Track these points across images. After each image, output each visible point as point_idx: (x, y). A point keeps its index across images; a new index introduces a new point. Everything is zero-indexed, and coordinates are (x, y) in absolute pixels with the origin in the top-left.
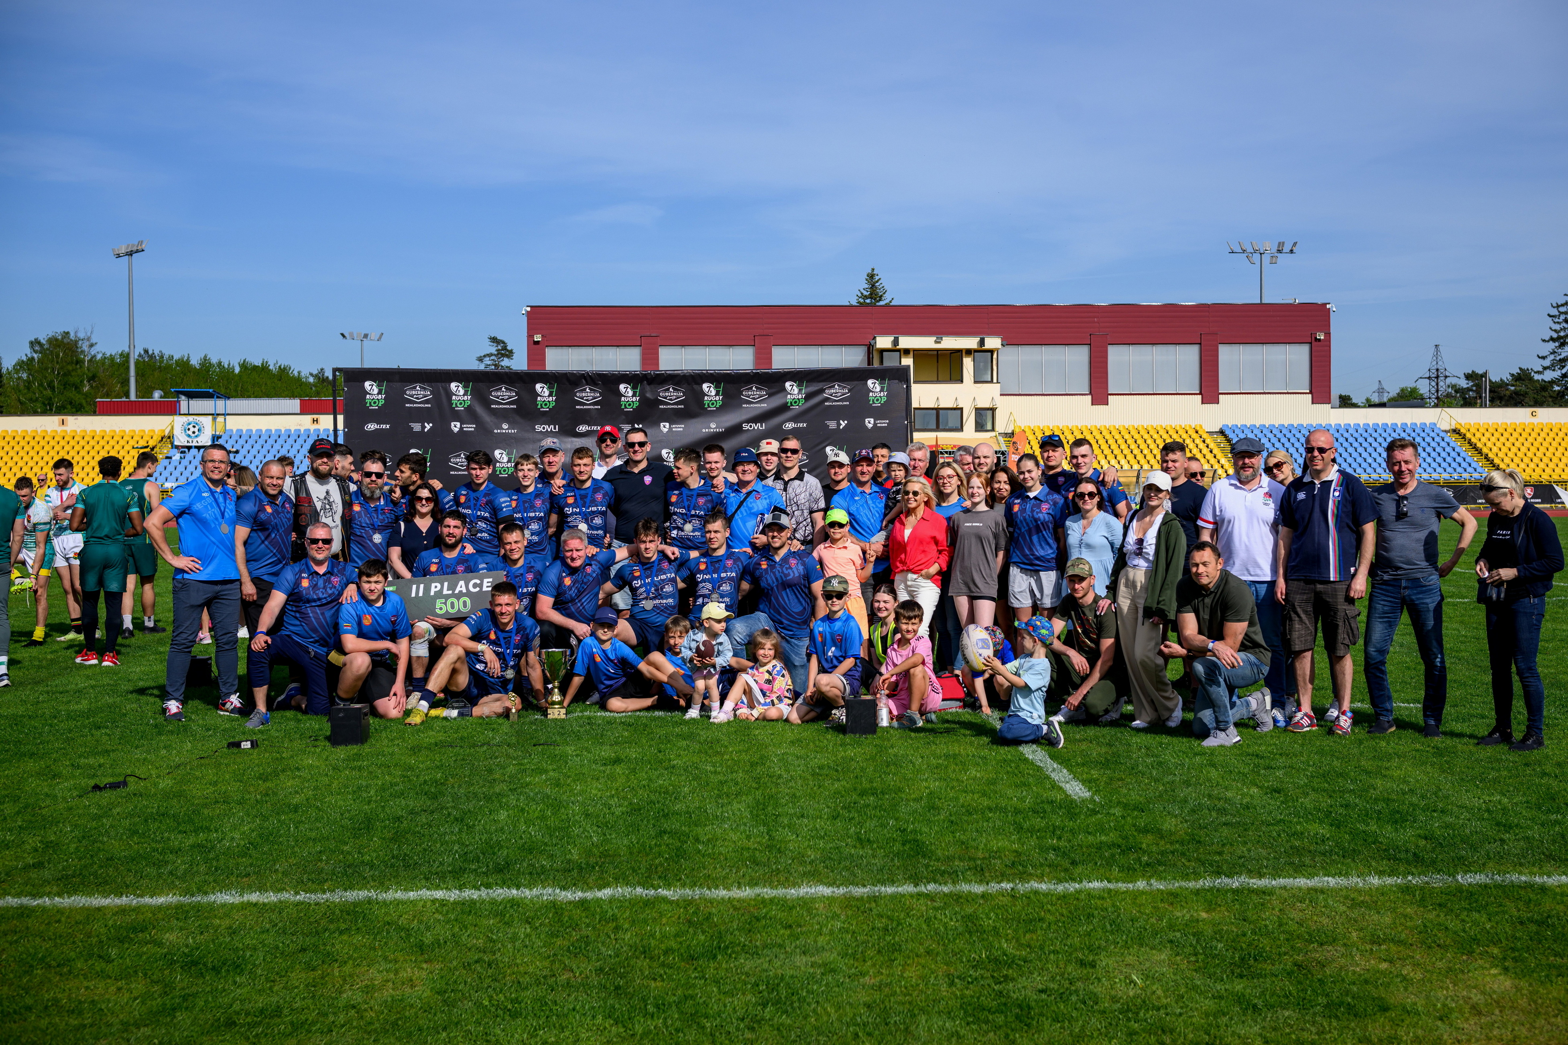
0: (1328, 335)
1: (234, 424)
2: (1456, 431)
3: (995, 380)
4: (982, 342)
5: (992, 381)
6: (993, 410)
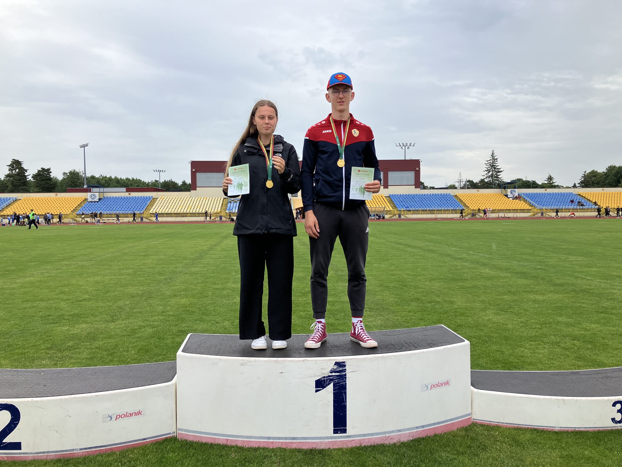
0: (419, 168)
1: (105, 195)
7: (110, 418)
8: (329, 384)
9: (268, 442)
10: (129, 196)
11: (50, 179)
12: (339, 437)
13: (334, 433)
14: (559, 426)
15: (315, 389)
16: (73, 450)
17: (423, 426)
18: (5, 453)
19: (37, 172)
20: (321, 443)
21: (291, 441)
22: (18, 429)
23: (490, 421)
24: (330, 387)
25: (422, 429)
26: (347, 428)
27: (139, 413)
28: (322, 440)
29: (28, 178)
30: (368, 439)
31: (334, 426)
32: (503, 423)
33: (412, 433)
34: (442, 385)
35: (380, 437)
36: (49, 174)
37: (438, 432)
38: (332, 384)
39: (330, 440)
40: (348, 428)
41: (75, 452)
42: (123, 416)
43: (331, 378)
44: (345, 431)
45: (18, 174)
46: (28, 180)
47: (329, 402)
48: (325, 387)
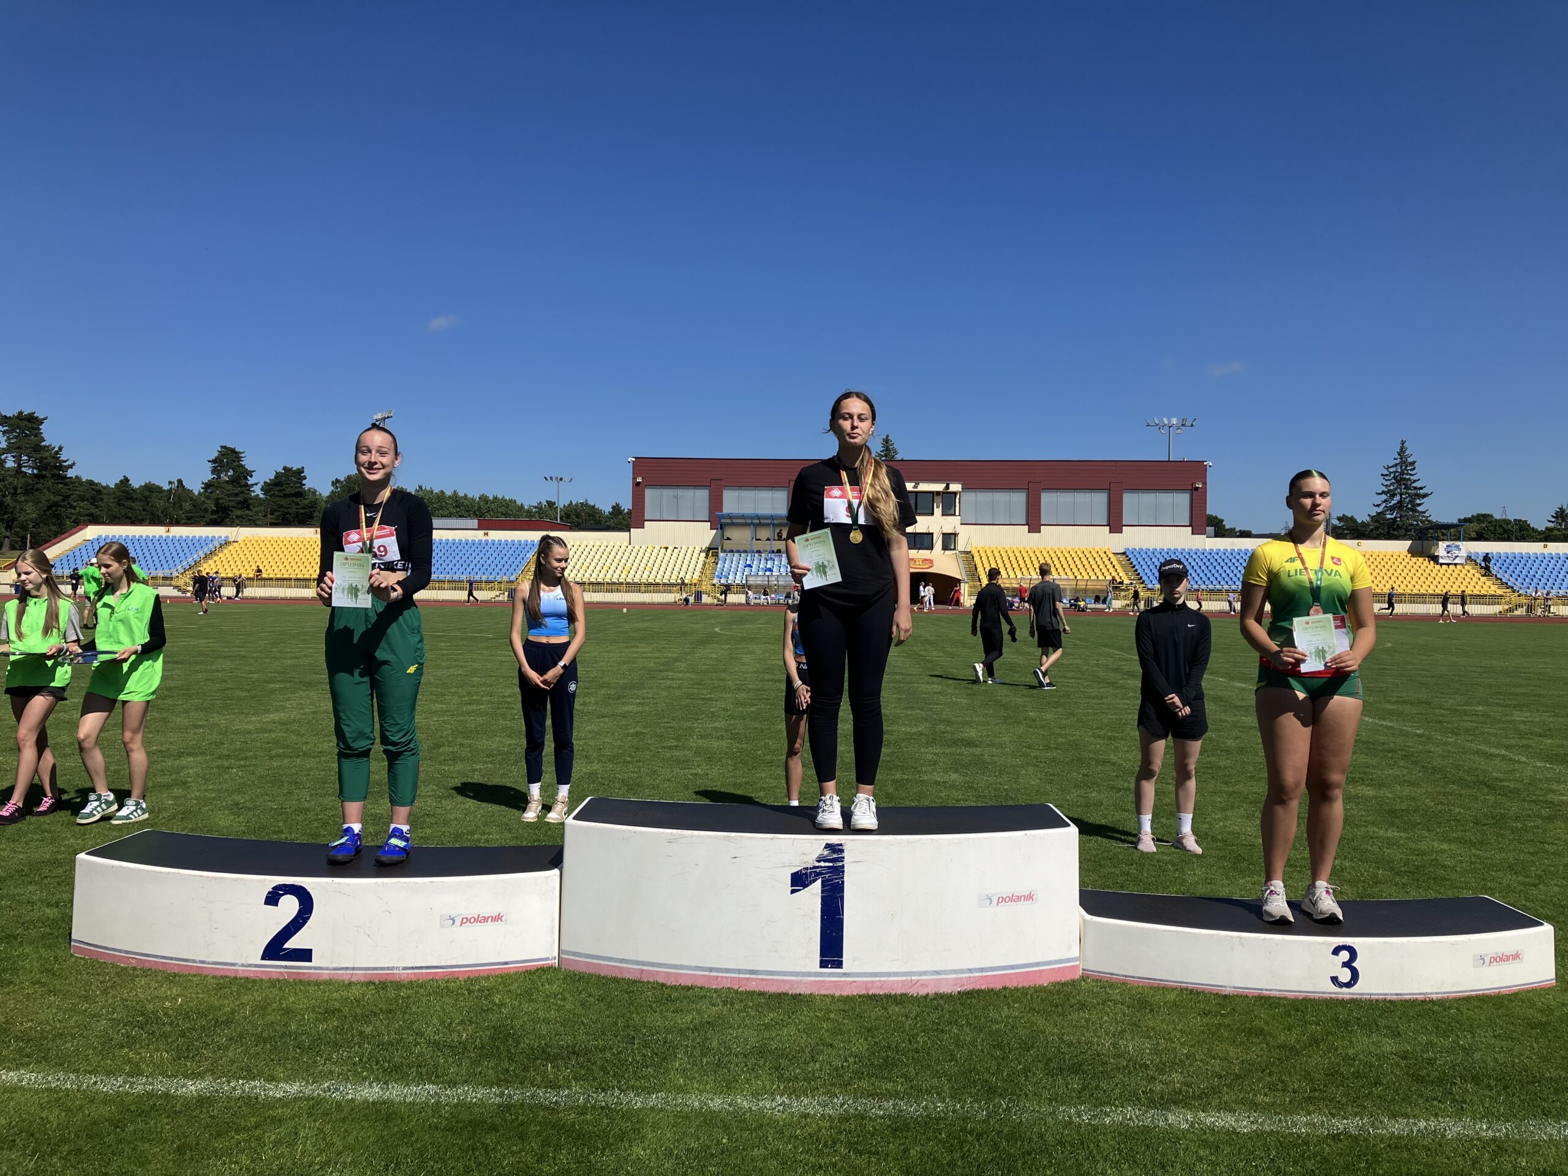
0: (1205, 483)
3: (957, 513)
4: (947, 487)
5: (954, 515)
6: (955, 535)
7: (451, 922)
8: (814, 881)
9: (709, 976)
10: (484, 538)
12: (830, 975)
13: (821, 967)
14: (1232, 985)
15: (790, 889)
16: (393, 968)
17: (982, 970)
18: (286, 967)
19: (273, 477)
20: (799, 982)
21: (748, 976)
22: (308, 927)
23: (1111, 974)
24: (817, 886)
25: (980, 974)
27: (498, 918)
28: (799, 978)
29: (254, 491)
30: (880, 981)
31: (822, 955)
32: (1134, 977)
33: (960, 978)
34: (1019, 898)
35: (902, 981)
36: (301, 483)
37: (1011, 984)
38: (819, 882)
39: (813, 979)
40: (844, 959)
41: (395, 972)
42: (472, 920)
43: (818, 870)
44: (839, 965)
45: (233, 481)
46: (253, 494)
47: (813, 911)
48: (807, 885)
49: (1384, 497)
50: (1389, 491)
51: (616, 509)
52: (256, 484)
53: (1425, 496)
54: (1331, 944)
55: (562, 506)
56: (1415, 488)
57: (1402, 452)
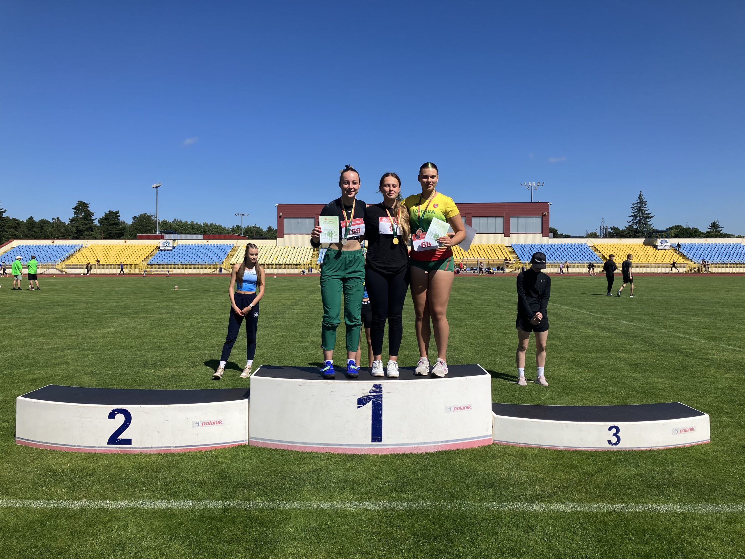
0: (548, 213)
1: (181, 242)
2: (593, 246)
7: (197, 424)
8: (369, 402)
10: (206, 244)
11: (117, 224)
12: (376, 445)
13: (372, 442)
14: (563, 446)
15: (357, 406)
16: (170, 447)
17: (447, 441)
18: (119, 447)
19: (104, 216)
20: (362, 449)
21: (338, 447)
22: (130, 428)
23: (507, 442)
24: (370, 404)
25: (446, 443)
26: (383, 438)
27: (219, 422)
28: (362, 447)
29: (95, 223)
31: (372, 436)
33: (437, 446)
34: (464, 408)
35: (410, 448)
36: (117, 218)
37: (461, 448)
38: (371, 402)
39: (369, 447)
41: (171, 448)
42: (207, 424)
43: (370, 397)
44: (381, 441)
45: (85, 218)
46: (94, 224)
47: (368, 416)
48: (365, 404)
49: (632, 218)
50: (634, 215)
51: (270, 229)
52: (96, 219)
53: (651, 217)
54: (608, 426)
55: (244, 228)
56: (646, 214)
57: (640, 197)
